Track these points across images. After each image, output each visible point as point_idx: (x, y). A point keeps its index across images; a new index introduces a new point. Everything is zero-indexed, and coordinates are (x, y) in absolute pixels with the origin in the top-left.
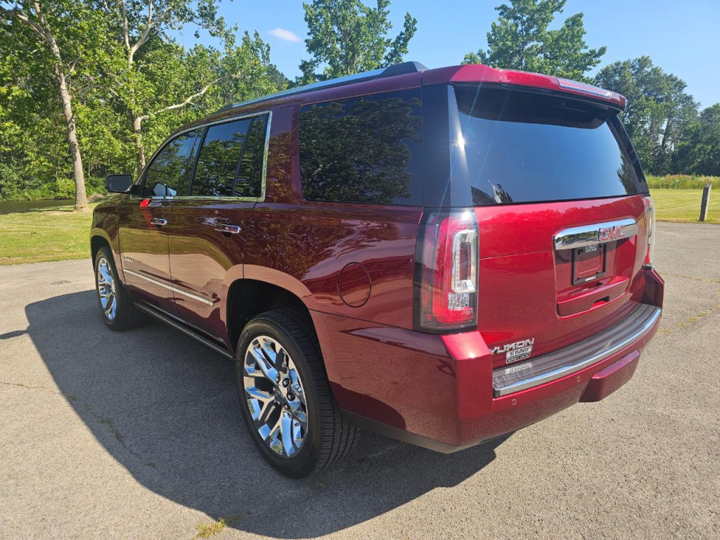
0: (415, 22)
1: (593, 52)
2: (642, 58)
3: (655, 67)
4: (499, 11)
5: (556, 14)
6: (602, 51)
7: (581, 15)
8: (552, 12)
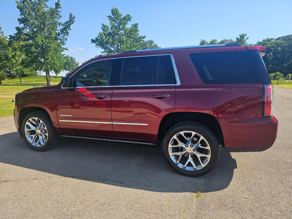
0: (74, 18)
1: (141, 37)
2: (151, 40)
3: (155, 44)
4: (109, 18)
5: (129, 22)
6: (144, 37)
7: (138, 24)
8: (128, 21)
